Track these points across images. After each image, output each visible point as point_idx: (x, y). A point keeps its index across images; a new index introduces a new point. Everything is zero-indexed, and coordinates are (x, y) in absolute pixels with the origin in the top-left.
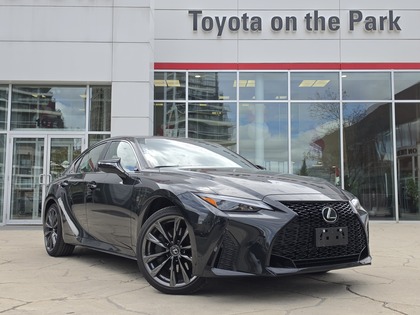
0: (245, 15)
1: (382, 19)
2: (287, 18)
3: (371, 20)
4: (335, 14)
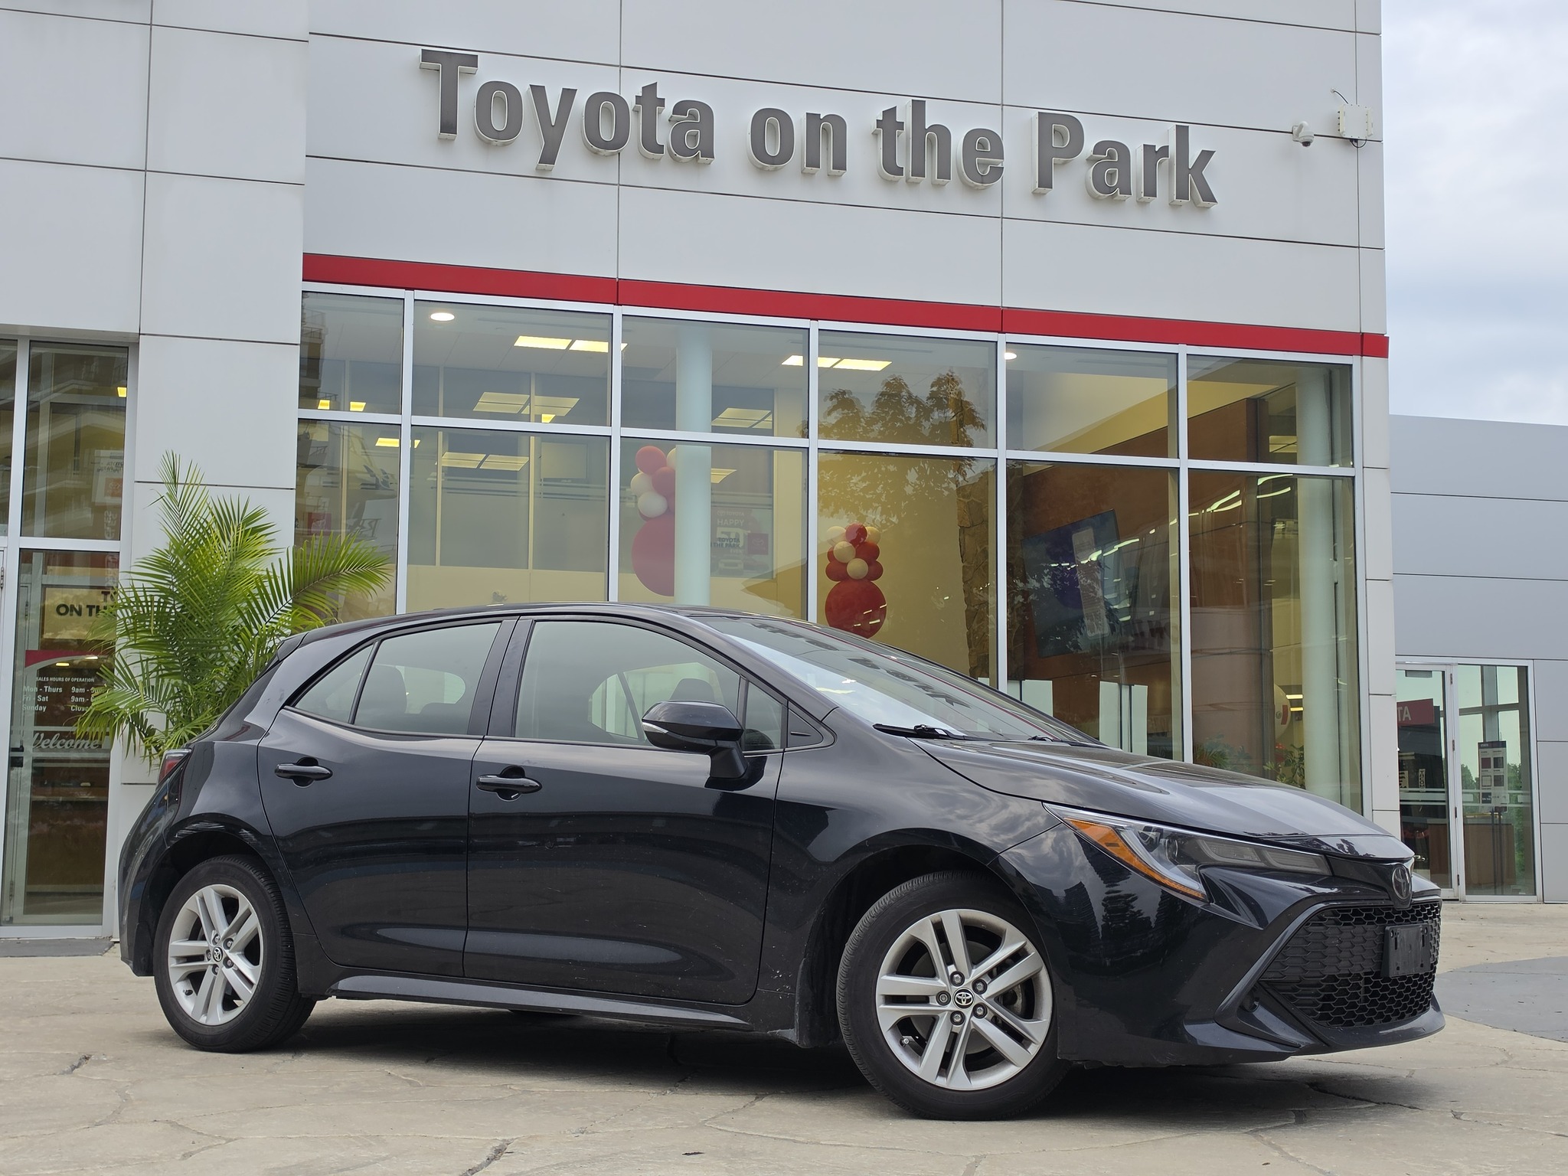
0: (650, 90)
1: (1151, 155)
2: (813, 120)
3: (1112, 155)
4: (987, 120)
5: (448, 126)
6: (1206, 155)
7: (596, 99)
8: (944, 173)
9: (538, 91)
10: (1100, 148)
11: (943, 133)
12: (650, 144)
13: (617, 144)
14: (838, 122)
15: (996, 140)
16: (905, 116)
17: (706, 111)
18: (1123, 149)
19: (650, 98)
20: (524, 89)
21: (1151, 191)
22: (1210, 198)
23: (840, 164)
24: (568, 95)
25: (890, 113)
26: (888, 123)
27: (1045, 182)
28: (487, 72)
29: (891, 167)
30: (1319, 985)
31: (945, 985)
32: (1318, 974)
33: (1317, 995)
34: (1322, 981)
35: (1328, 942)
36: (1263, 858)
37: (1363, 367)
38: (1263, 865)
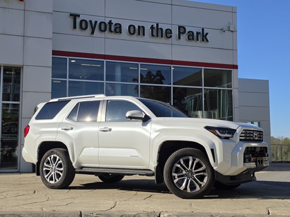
0: (110, 21)
1: (198, 33)
2: (139, 27)
3: (191, 34)
4: (169, 27)
5: (75, 27)
6: (207, 34)
7: (101, 23)
8: (162, 37)
9: (91, 21)
10: (189, 32)
11: (162, 29)
12: (111, 31)
13: (105, 31)
14: (143, 27)
15: (171, 30)
16: (155, 26)
17: (120, 25)
18: (193, 32)
19: (110, 23)
20: (88, 21)
21: (198, 40)
22: (207, 41)
23: (144, 35)
24: (96, 22)
25: (152, 26)
26: (152, 27)
27: (179, 38)
28: (82, 17)
29: (153, 35)
37: (234, 71)
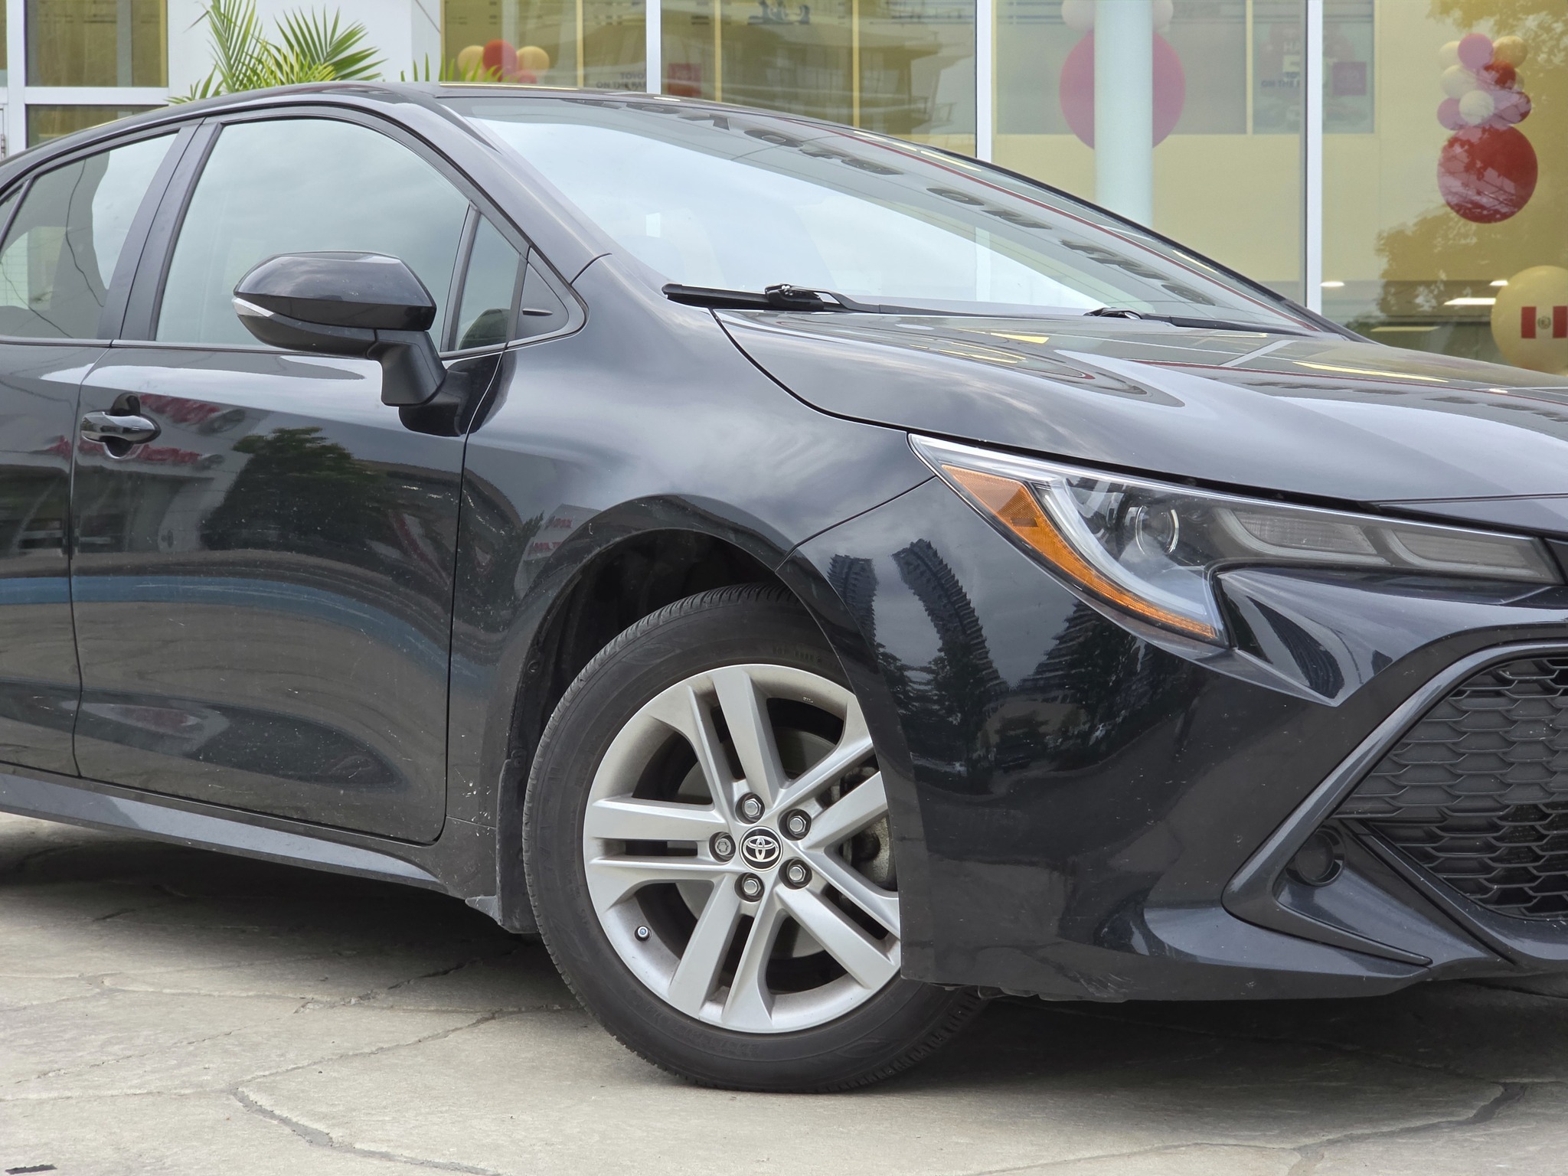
30: (1493, 827)
31: (723, 821)
32: (1489, 803)
33: (1489, 848)
34: (1501, 818)
35: (1516, 734)
36: (1382, 548)
38: (1380, 561)
